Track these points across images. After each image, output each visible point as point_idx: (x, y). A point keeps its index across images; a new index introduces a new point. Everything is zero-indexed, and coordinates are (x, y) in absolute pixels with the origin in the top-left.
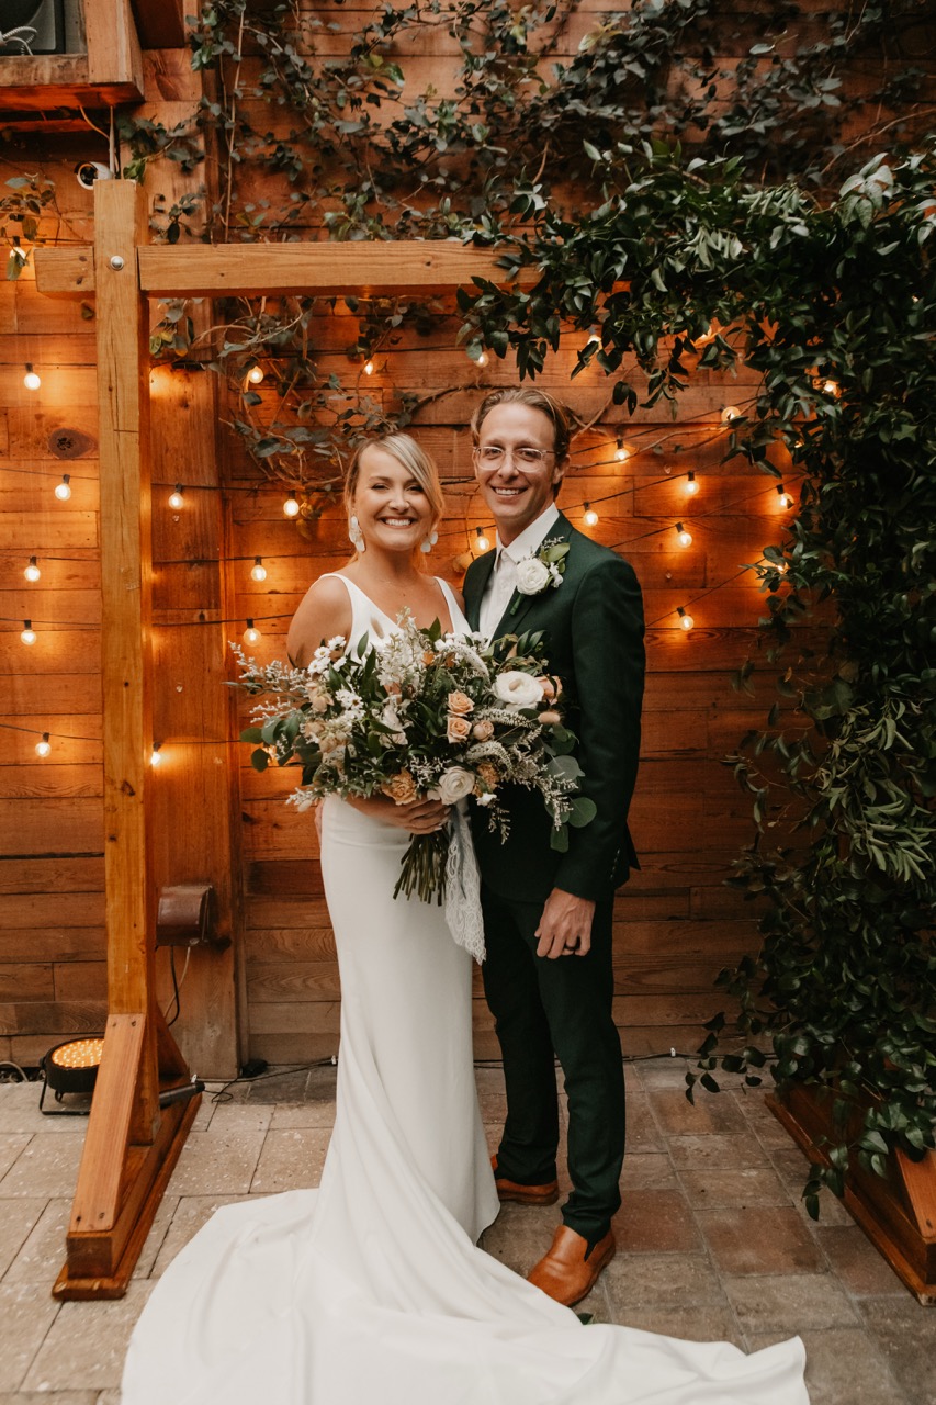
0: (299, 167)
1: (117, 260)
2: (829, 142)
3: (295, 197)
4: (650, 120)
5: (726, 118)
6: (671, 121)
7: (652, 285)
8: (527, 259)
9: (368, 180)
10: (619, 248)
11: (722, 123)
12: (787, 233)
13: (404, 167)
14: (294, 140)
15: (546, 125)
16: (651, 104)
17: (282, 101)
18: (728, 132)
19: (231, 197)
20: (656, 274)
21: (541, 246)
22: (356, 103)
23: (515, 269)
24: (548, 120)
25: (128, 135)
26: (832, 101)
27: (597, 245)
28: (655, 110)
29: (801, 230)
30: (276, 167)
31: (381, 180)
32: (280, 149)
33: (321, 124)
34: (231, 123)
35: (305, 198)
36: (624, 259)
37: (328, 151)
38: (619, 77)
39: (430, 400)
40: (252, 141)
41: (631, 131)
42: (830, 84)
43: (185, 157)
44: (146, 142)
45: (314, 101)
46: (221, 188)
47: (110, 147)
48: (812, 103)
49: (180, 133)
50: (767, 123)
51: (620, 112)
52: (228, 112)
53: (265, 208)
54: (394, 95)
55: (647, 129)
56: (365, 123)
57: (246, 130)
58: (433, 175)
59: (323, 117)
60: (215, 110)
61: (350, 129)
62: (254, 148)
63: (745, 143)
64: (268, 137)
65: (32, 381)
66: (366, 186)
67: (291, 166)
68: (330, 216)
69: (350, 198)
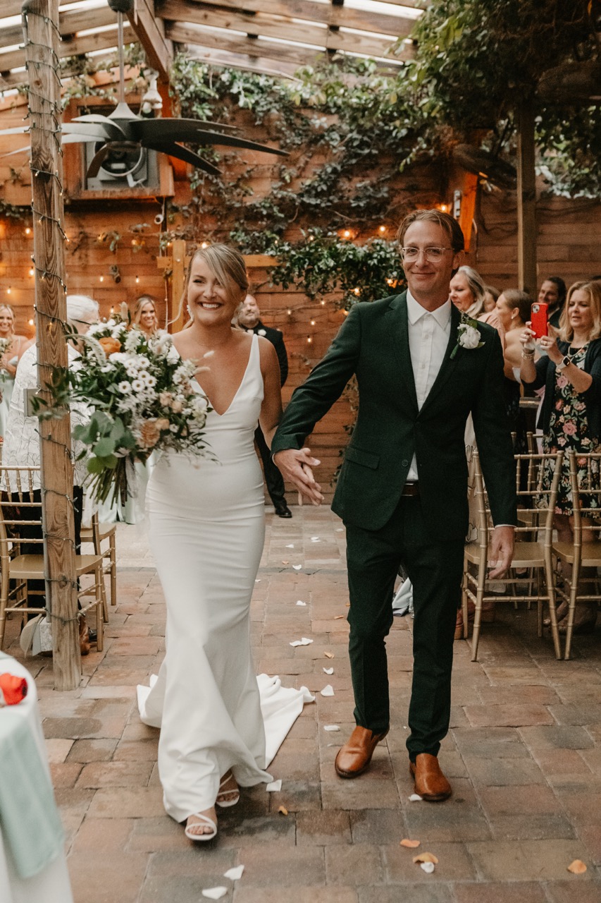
0: (221, 213)
1: (179, 260)
9: (242, 219)
11: (352, 201)
12: (347, 257)
14: (219, 205)
16: (330, 195)
18: (353, 205)
19: (200, 223)
20: (316, 267)
22: (239, 195)
25: (169, 207)
26: (386, 195)
27: (302, 259)
28: (331, 198)
29: (351, 257)
30: (212, 213)
31: (246, 218)
32: (214, 208)
33: (228, 203)
34: (200, 203)
35: (222, 223)
37: (230, 208)
38: (319, 190)
39: (261, 285)
40: (206, 206)
41: (323, 205)
42: (386, 189)
43: (187, 215)
44: (175, 209)
45: (226, 196)
46: (196, 220)
47: (163, 208)
48: (379, 196)
49: (185, 208)
50: (365, 202)
51: (318, 202)
52: (199, 197)
53: (210, 226)
54: (250, 195)
55: (329, 204)
56: (241, 202)
57: (204, 202)
58: (262, 220)
59: (229, 200)
60: (196, 200)
61: (237, 205)
62: (207, 208)
63: (358, 206)
64: (211, 204)
65: (137, 281)
66: (242, 221)
67: (219, 214)
68: (232, 234)
69: (237, 225)
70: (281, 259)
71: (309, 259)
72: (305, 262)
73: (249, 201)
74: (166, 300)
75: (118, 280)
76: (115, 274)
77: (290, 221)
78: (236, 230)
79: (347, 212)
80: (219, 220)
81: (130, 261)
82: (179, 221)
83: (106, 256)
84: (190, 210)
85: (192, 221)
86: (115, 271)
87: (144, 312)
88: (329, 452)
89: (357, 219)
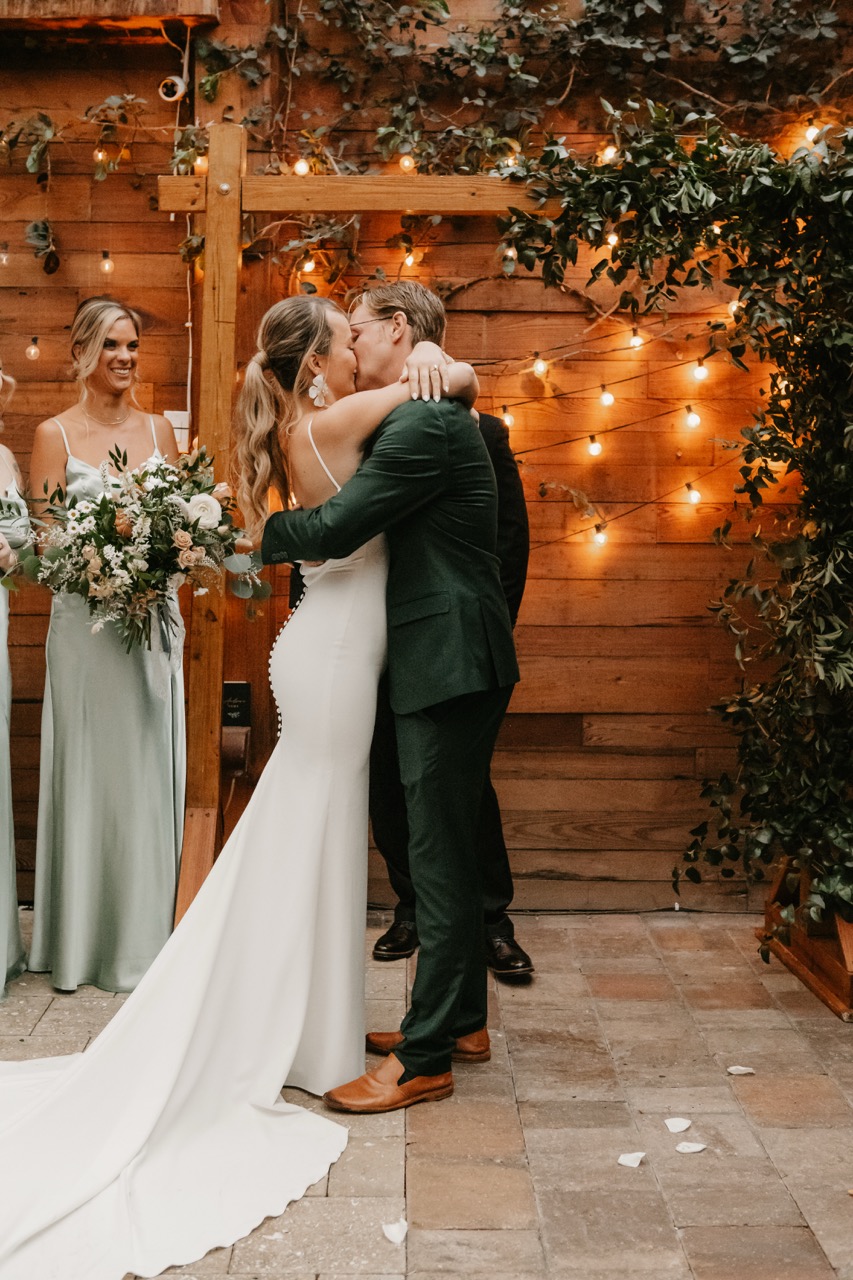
0: (351, 79)
1: (225, 187)
2: (831, 64)
3: (347, 107)
4: (665, 47)
5: (735, 46)
6: (686, 48)
7: (650, 219)
8: (553, 193)
9: (413, 94)
10: (625, 190)
11: (731, 50)
12: (755, 182)
13: (446, 82)
14: (346, 55)
15: (573, 51)
16: (668, 32)
17: (339, 24)
18: (736, 60)
19: (291, 105)
20: (654, 211)
21: (564, 183)
22: (404, 26)
23: (543, 200)
24: (576, 47)
25: (203, 52)
26: (830, 34)
27: (608, 186)
28: (671, 38)
29: (766, 181)
30: (328, 80)
31: (429, 95)
32: (334, 64)
33: (373, 47)
34: (293, 45)
35: (355, 107)
36: (628, 200)
37: (376, 65)
38: (639, 12)
39: (462, 288)
40: (310, 57)
41: (649, 57)
42: (829, 17)
43: (253, 75)
44: (220, 61)
45: (368, 26)
46: (280, 97)
47: (185, 61)
48: (811, 35)
49: (251, 55)
50: (770, 52)
51: (638, 45)
52: (290, 31)
53: (319, 115)
54: (439, 23)
55: (663, 55)
56: (412, 44)
57: (304, 46)
58: (473, 96)
59: (376, 40)
60: (282, 34)
61: (400, 52)
62: (311, 63)
63: (753, 65)
64: (324, 52)
65: (107, 266)
66: (412, 100)
67: (344, 79)
68: (382, 131)
69: (397, 110)
70: (541, 189)
71: (632, 188)
72: (620, 198)
73: (432, 41)
74: (189, 324)
75: (52, 264)
76: (42, 244)
77: (550, 103)
78: (397, 122)
79: (714, 84)
80: (347, 97)
81: (88, 213)
82: (231, 93)
83: (20, 196)
84: (266, 63)
85: (267, 97)
86: (44, 237)
87: (111, 344)
88: (638, 765)
89: (743, 105)
